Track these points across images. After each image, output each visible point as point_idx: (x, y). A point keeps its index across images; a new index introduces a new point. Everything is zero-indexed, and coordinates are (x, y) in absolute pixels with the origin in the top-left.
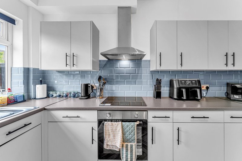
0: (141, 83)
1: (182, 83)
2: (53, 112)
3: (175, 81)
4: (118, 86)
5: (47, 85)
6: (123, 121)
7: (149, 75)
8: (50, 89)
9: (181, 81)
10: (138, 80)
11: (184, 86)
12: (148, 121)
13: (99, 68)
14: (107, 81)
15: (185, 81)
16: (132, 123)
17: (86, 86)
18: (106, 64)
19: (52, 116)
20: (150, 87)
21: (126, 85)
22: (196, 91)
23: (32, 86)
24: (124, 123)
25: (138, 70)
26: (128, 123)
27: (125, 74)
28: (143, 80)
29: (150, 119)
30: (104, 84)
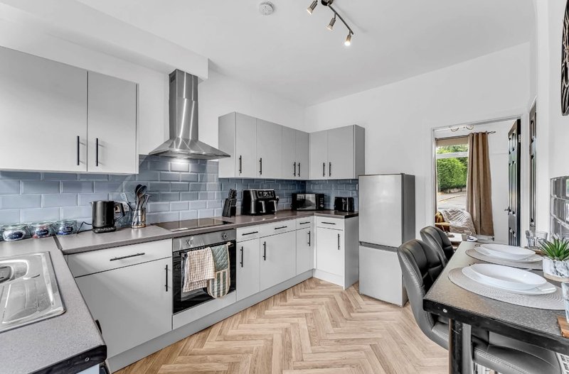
0: (205, 197)
1: (260, 195)
2: (86, 255)
3: (251, 193)
4: (168, 203)
6: (211, 246)
7: (216, 183)
9: (259, 192)
10: (201, 192)
11: (261, 197)
12: (237, 241)
15: (263, 192)
16: (223, 246)
18: (143, 163)
20: (218, 202)
21: (182, 200)
22: (273, 203)
24: (213, 248)
25: (202, 177)
26: (218, 247)
27: (180, 183)
28: (208, 192)
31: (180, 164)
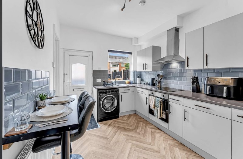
1: (211, 81)
2: (137, 88)
5: (141, 78)
8: (142, 80)
9: (211, 79)
10: (183, 77)
13: (160, 69)
14: (164, 77)
16: (159, 99)
17: (153, 80)
18: (164, 67)
19: (136, 90)
23: (136, 78)
24: (156, 98)
25: (184, 70)
26: (158, 98)
27: (175, 73)
28: (187, 77)
29: (170, 100)
30: (161, 79)
31: (175, 65)
